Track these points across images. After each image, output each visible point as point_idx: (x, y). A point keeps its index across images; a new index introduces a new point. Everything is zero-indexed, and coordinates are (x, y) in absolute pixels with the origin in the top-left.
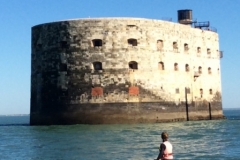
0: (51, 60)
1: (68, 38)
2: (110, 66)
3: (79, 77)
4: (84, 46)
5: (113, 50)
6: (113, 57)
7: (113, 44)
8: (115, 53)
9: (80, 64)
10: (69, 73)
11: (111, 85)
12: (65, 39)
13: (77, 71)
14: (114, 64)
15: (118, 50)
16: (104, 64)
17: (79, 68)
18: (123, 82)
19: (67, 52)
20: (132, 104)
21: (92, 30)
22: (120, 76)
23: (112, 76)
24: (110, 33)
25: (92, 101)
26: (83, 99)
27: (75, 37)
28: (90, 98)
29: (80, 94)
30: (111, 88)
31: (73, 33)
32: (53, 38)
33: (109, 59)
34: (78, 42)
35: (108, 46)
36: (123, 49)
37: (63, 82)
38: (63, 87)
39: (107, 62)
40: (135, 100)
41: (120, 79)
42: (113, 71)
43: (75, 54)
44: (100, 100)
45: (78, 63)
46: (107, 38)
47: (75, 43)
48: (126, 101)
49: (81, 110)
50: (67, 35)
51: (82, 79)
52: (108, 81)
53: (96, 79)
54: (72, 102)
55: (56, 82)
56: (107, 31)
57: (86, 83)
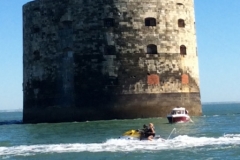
0: (90, 41)
2: (165, 51)
3: (132, 62)
4: (137, 25)
5: (167, 31)
6: (167, 39)
7: (167, 24)
8: (168, 35)
9: (133, 47)
10: (119, 57)
11: (167, 72)
12: (111, 16)
13: (129, 55)
14: (168, 48)
15: (170, 31)
16: (159, 47)
17: (132, 51)
18: (177, 69)
19: (115, 32)
21: (145, 6)
22: (174, 62)
23: (167, 62)
24: (163, 11)
25: (149, 91)
26: (138, 88)
27: (125, 14)
29: (134, 82)
30: (167, 76)
31: (122, 9)
32: (94, 14)
33: (164, 42)
34: (129, 20)
35: (162, 26)
36: (175, 31)
37: (111, 67)
38: (111, 74)
39: (162, 45)
40: (186, 90)
41: (174, 66)
42: (168, 56)
43: (126, 34)
45: (130, 45)
46: (161, 18)
47: (125, 21)
48: (180, 91)
49: (136, 102)
50: (115, 10)
51: (136, 64)
52: (164, 67)
53: (151, 65)
54: (125, 92)
55: (100, 68)
56: (160, 9)
57: (140, 69)
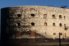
1: (9, 14)
2: (23, 25)
3: (12, 28)
4: (14, 17)
5: (24, 18)
6: (25, 21)
7: (25, 16)
8: (25, 19)
10: (9, 27)
11: (24, 32)
14: (25, 24)
15: (26, 18)
16: (21, 23)
17: (12, 25)
18: (28, 30)
19: (9, 19)
20: (32, 39)
21: (17, 11)
22: (27, 28)
23: (24, 28)
24: (23, 12)
25: (17, 38)
26: (14, 37)
28: (16, 36)
29: (12, 35)
31: (11, 12)
32: (5, 14)
33: (23, 22)
34: (12, 15)
35: (23, 17)
36: (29, 18)
37: (7, 30)
39: (22, 23)
40: (33, 37)
41: (27, 30)
43: (11, 20)
44: (19, 38)
45: (12, 23)
46: (23, 14)
48: (29, 38)
49: (13, 41)
50: (9, 12)
51: (14, 29)
52: (22, 30)
53: (18, 30)
54: (10, 38)
55: (5, 30)
56: (22, 11)
57: (15, 31)
